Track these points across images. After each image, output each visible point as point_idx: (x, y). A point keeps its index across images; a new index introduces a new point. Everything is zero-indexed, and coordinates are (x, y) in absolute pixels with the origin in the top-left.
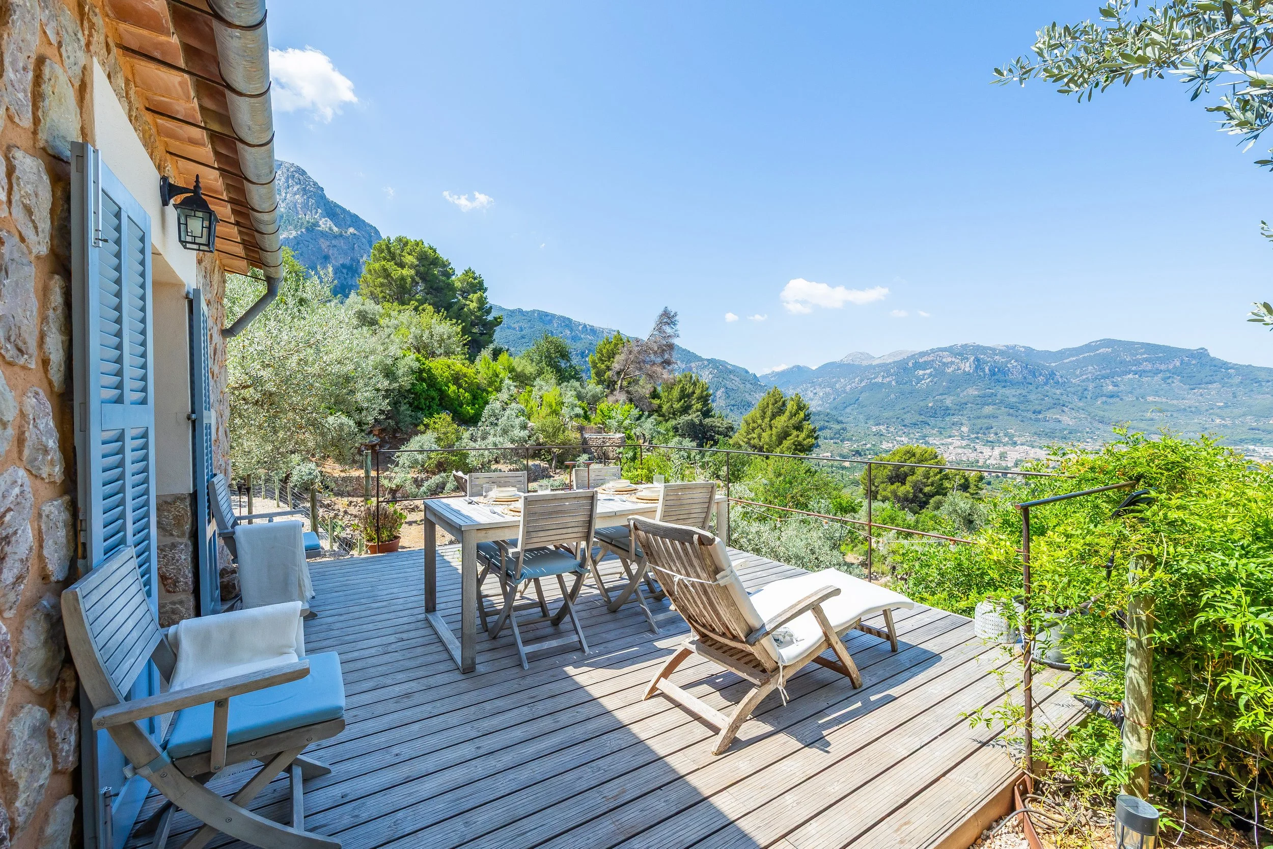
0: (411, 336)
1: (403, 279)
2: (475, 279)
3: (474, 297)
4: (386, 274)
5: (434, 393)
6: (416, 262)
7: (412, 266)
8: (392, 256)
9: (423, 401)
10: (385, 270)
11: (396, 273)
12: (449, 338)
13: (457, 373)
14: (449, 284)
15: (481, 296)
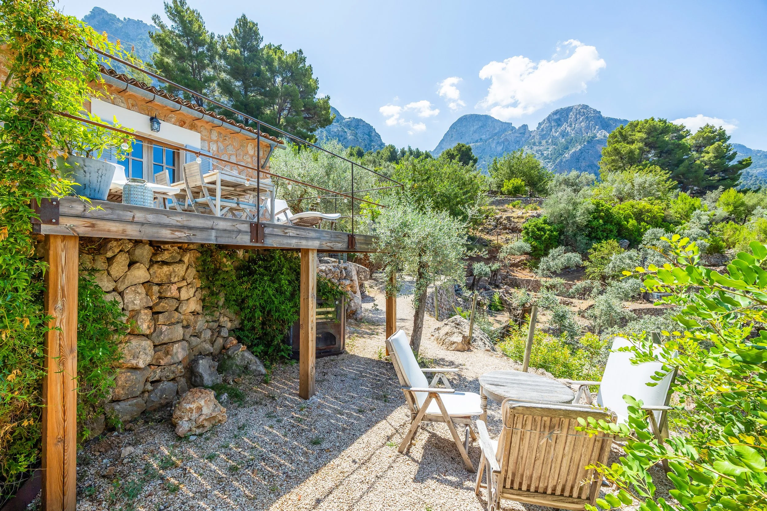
0: (614, 190)
1: (631, 152)
2: (713, 132)
3: (710, 148)
4: (617, 151)
5: (609, 226)
6: (644, 136)
7: (642, 140)
8: (625, 138)
9: (600, 233)
10: (616, 149)
11: (624, 148)
12: (651, 185)
13: (641, 210)
14: (680, 144)
15: (719, 146)
